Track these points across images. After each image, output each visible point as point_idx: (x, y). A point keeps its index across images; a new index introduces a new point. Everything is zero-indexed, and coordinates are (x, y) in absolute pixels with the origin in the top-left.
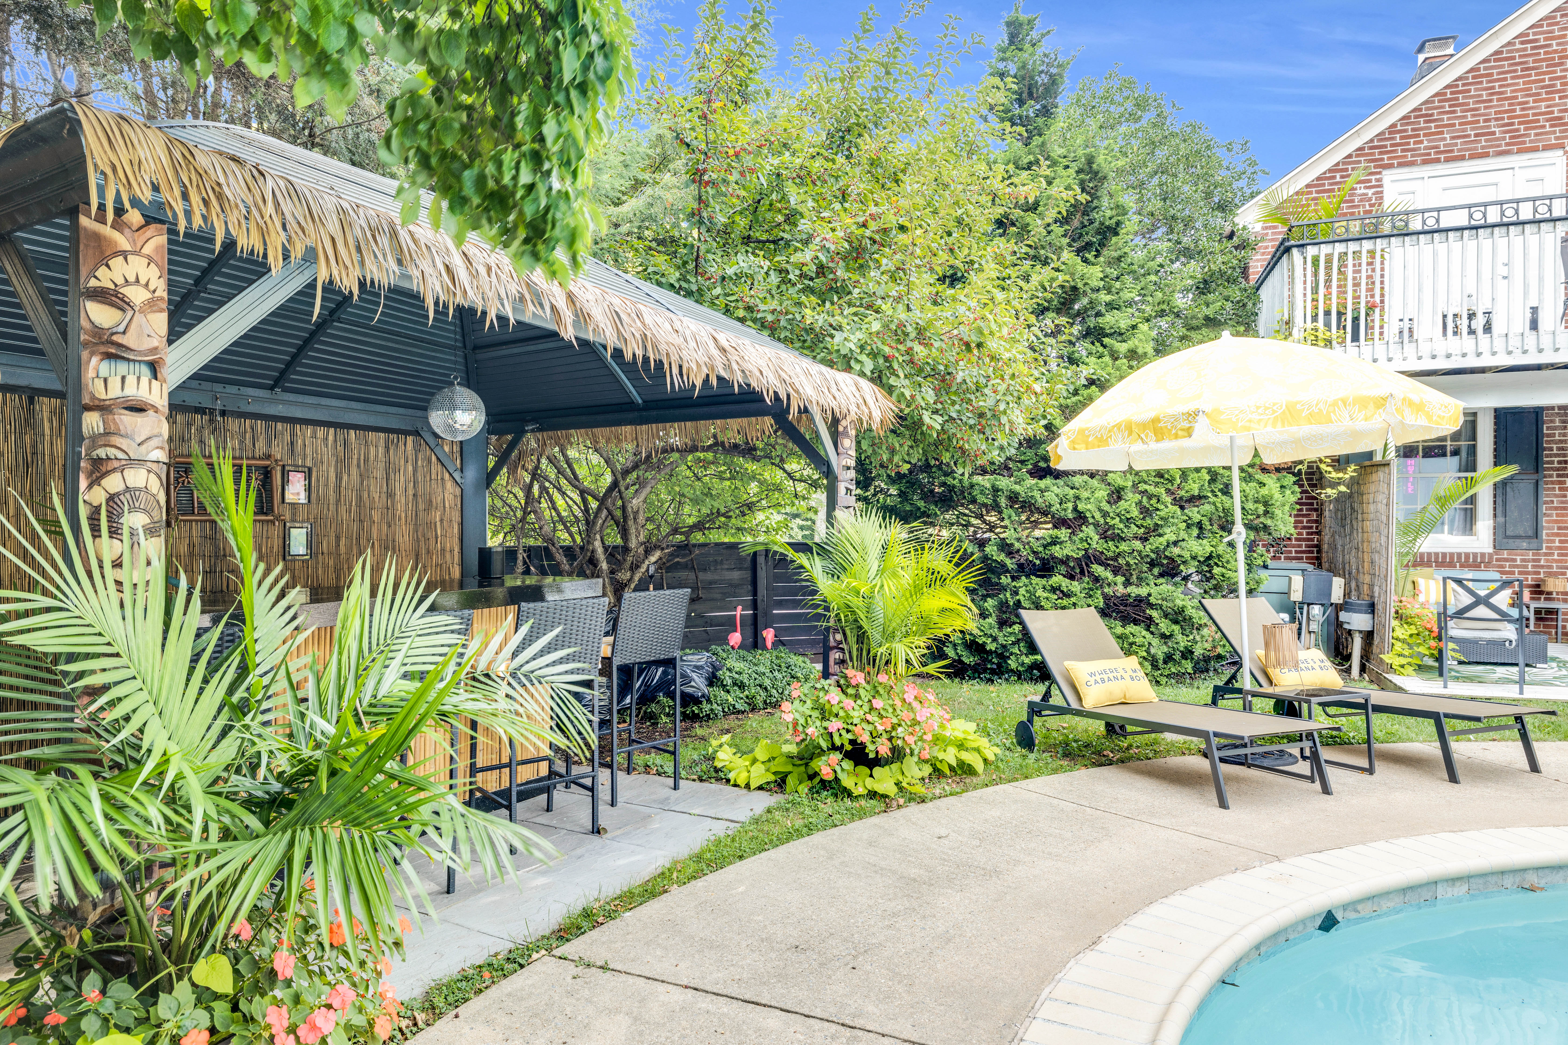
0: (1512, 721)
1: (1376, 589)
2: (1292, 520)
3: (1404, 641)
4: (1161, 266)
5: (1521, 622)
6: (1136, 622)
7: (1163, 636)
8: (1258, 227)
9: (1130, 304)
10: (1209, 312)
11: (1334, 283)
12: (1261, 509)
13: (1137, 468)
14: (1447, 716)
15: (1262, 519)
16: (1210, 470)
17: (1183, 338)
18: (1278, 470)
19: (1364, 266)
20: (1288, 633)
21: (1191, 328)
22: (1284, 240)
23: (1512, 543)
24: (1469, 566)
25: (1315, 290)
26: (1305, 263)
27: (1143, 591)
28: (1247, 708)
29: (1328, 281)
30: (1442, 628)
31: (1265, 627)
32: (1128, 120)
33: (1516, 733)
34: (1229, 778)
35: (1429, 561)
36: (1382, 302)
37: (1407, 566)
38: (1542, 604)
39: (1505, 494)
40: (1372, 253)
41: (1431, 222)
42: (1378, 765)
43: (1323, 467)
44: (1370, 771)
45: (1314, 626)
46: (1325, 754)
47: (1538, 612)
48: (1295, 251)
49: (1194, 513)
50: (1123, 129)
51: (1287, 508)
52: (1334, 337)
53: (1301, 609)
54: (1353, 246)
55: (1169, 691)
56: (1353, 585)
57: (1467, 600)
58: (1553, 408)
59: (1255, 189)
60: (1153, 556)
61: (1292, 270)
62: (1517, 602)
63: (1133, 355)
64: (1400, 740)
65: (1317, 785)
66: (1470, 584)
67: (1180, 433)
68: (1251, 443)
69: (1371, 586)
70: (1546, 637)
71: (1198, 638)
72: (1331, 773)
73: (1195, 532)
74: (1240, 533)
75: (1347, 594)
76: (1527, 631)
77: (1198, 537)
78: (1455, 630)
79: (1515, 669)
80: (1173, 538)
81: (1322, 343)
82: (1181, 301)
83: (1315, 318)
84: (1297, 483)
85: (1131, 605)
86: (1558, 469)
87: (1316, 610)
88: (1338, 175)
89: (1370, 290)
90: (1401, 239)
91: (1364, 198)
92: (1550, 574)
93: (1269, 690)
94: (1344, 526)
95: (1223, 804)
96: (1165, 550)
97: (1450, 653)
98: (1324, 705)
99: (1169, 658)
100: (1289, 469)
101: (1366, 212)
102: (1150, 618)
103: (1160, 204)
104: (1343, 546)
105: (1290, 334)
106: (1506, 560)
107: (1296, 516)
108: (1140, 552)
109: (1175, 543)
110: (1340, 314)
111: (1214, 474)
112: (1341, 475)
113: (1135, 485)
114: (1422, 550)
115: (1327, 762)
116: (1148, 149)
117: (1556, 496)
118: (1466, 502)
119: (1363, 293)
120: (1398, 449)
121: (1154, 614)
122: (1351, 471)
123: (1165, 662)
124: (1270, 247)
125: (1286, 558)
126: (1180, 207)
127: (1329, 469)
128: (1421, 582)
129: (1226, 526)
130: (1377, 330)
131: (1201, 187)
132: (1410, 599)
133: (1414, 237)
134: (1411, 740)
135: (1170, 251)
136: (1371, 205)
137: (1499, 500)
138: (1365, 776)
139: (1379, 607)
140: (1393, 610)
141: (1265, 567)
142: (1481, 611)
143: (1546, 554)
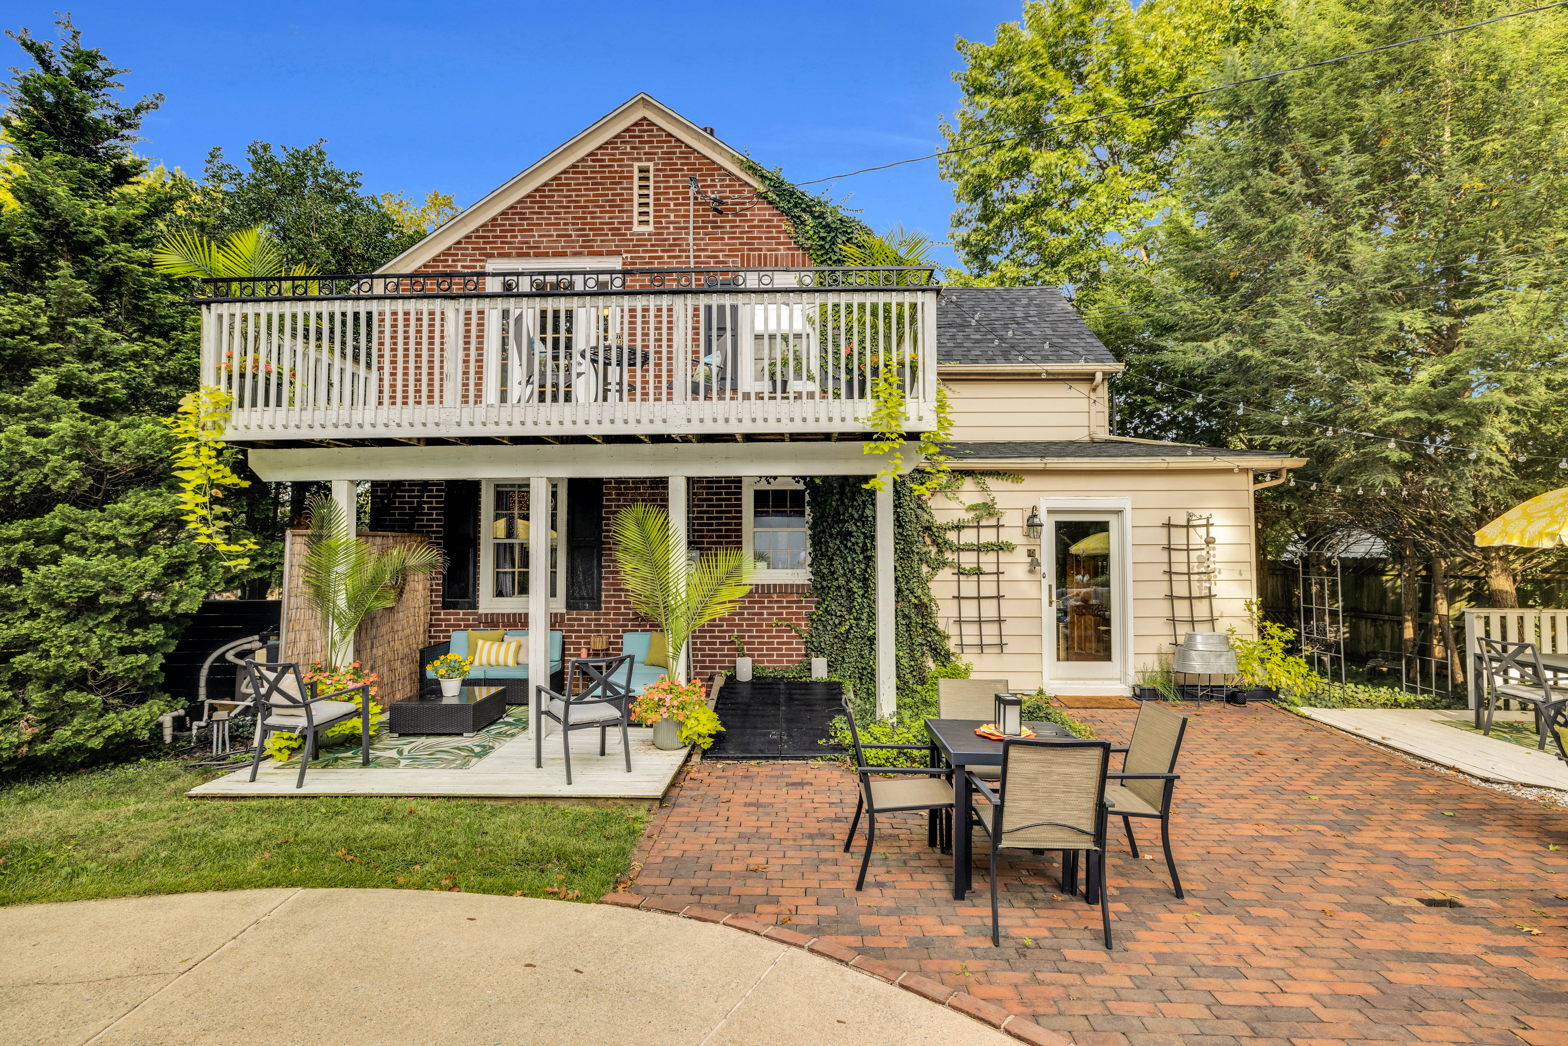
23: (579, 604)
39: (574, 559)
58: (610, 480)
92: (607, 632)
106: (575, 620)
117: (612, 561)
143: (605, 614)
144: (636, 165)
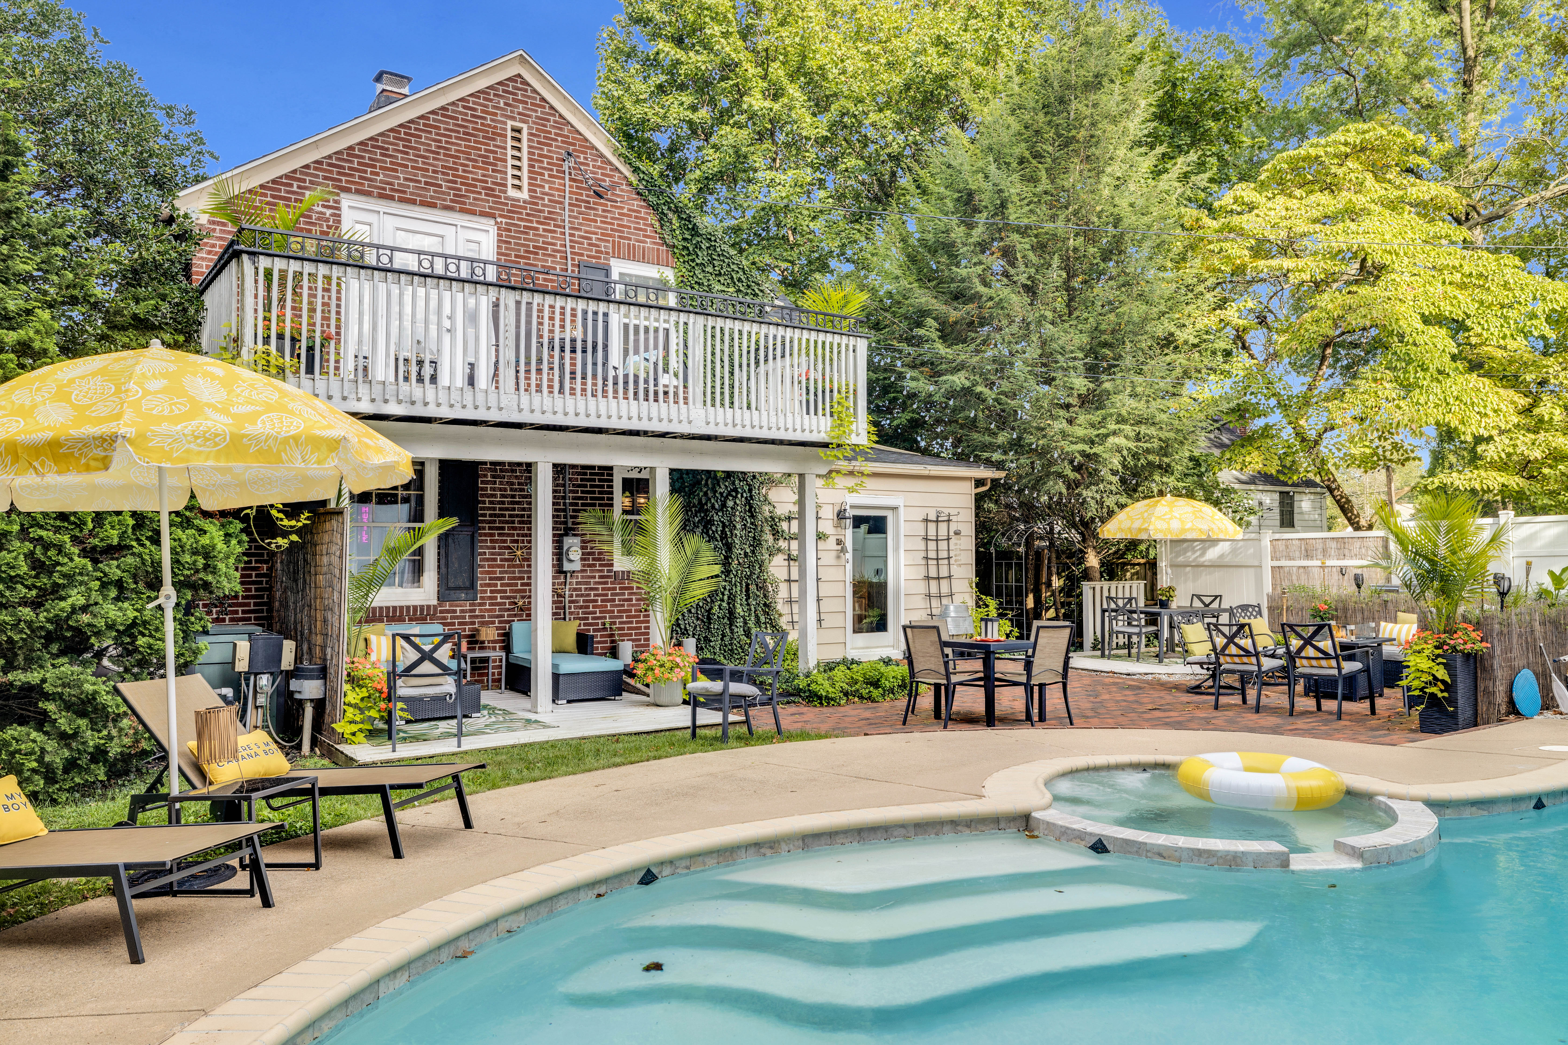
0: (450, 780)
1: (329, 650)
2: (238, 575)
3: (355, 706)
4: (73, 237)
5: (459, 674)
6: (22, 721)
7: (64, 738)
8: (204, 219)
9: (27, 279)
10: (140, 310)
11: (289, 304)
12: (201, 562)
13: (23, 508)
14: (392, 787)
15: (202, 575)
16: (134, 514)
17: (103, 338)
18: (223, 514)
19: (320, 293)
20: (228, 714)
21: (113, 327)
22: (232, 243)
23: (453, 594)
24: (416, 619)
25: (268, 308)
26: (257, 274)
27: (34, 677)
28: (175, 819)
29: (282, 300)
30: (392, 687)
31: (197, 713)
32: (26, 30)
33: (452, 792)
34: (146, 918)
35: (381, 615)
36: (338, 334)
37: (360, 622)
38: (478, 654)
39: (447, 546)
40: (328, 278)
41: (385, 260)
42: (326, 857)
43: (274, 512)
44: (316, 866)
45: (262, 700)
46: (267, 856)
47: (473, 661)
48: (245, 257)
49: (113, 569)
50: (19, 38)
51: (232, 561)
52: (288, 365)
53: (247, 680)
54: (308, 268)
55: (69, 813)
56: (305, 647)
57: (414, 656)
58: (485, 463)
59: (201, 172)
60: (49, 626)
61: (241, 278)
62: (456, 654)
63: (24, 349)
64: (350, 820)
65: (257, 899)
66: (417, 640)
67: (93, 463)
68: (187, 483)
69: (323, 648)
70: (478, 686)
71: (114, 732)
72: (273, 878)
73: (113, 593)
74: (168, 595)
75: (298, 659)
76: (464, 681)
77: (117, 599)
78: (404, 689)
79: (454, 722)
80: (82, 601)
81: (274, 371)
82: (99, 291)
83: (267, 340)
84: (246, 531)
85: (15, 697)
86: (489, 522)
87: (264, 680)
88: (295, 184)
89: (326, 319)
90: (356, 270)
91: (322, 217)
92: (483, 624)
93: (202, 791)
94: (296, 581)
95: (136, 958)
96: (68, 618)
97: (399, 713)
98: (267, 798)
99: (71, 765)
100: (236, 514)
101: (322, 232)
102: (45, 713)
103: (72, 157)
104: (295, 603)
105: (239, 354)
106: (448, 611)
107: (243, 569)
108: (29, 624)
109: (84, 609)
110: (293, 340)
111: (140, 519)
112: (293, 523)
113: (23, 530)
114: (374, 605)
115: (268, 866)
116: (57, 79)
117: (488, 548)
118: (414, 554)
119: (318, 321)
120: (352, 496)
121: (51, 707)
122: (304, 519)
123: (66, 771)
124: (215, 245)
125: (231, 620)
126: (101, 167)
127: (281, 515)
128: (373, 638)
129: (155, 584)
130: (332, 364)
131: (131, 151)
132: (362, 660)
133: (369, 272)
134: (359, 818)
135: (84, 219)
136: (329, 227)
137: (443, 552)
138: (312, 873)
139: (331, 671)
140: (345, 673)
141: (206, 632)
142: (427, 667)
143: (480, 604)
144: (510, 123)
